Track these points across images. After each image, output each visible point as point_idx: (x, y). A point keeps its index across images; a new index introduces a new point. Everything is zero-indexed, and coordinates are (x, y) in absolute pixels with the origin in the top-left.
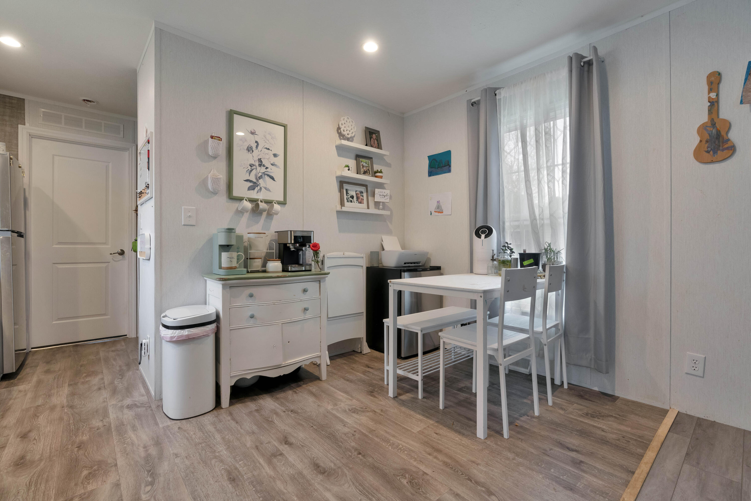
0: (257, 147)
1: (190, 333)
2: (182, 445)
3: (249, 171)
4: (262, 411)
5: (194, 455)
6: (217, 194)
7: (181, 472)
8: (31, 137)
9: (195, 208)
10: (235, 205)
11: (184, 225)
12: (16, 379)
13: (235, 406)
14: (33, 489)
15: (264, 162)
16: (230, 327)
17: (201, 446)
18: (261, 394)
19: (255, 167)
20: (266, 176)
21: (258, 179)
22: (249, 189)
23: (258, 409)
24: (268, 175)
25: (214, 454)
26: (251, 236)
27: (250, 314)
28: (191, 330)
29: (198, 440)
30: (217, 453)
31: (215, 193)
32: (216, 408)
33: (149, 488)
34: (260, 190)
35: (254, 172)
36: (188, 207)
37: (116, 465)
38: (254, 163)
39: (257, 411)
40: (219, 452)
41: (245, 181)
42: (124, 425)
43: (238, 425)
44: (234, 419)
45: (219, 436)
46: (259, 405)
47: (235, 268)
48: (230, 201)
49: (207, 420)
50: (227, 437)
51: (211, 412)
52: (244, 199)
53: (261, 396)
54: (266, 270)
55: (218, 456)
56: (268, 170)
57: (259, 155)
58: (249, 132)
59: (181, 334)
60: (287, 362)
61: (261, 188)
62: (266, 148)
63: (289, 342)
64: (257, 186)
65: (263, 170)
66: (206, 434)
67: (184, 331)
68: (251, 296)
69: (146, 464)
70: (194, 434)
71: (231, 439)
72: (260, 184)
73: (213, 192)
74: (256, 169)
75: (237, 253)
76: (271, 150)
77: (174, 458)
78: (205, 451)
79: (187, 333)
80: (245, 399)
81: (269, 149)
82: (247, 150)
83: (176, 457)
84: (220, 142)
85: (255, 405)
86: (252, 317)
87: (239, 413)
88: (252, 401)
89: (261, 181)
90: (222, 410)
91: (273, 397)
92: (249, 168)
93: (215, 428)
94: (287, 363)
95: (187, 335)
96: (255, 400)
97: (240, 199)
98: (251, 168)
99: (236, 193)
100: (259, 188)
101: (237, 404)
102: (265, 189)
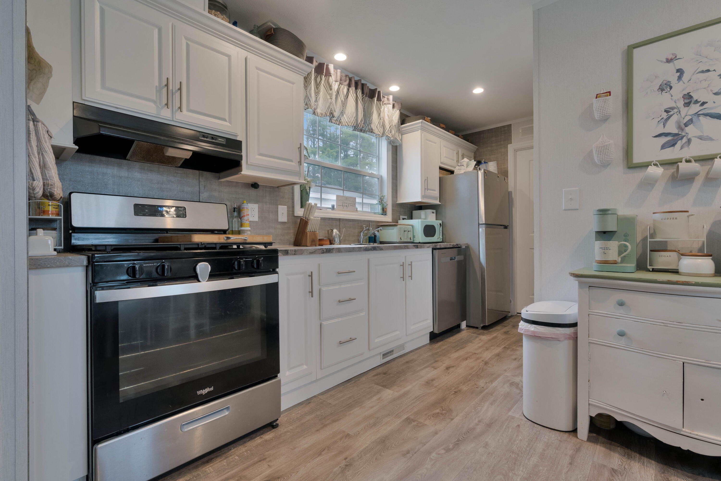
0: (680, 78)
1: (536, 330)
2: (501, 441)
3: (663, 120)
4: (620, 477)
5: (495, 458)
6: (608, 165)
7: (470, 461)
8: (515, 151)
9: (578, 188)
10: (639, 175)
11: (565, 210)
12: (487, 331)
13: (595, 445)
14: (414, 401)
15: (695, 96)
16: (590, 339)
17: (510, 455)
18: (649, 457)
19: (676, 110)
20: (701, 118)
21: (683, 126)
22: (663, 147)
23: (616, 470)
24: (706, 115)
25: (509, 472)
26: (657, 217)
27: (620, 328)
28: (537, 327)
29: (516, 448)
30: (513, 473)
31: (605, 165)
32: (572, 433)
33: (443, 452)
34: (687, 143)
35: (674, 119)
36: (568, 189)
37: (452, 419)
38: (673, 105)
39: (614, 471)
40: (515, 474)
41: (655, 137)
42: (492, 395)
43: (567, 467)
44: (572, 458)
45: (536, 460)
46: (626, 467)
47: (615, 262)
48: (630, 171)
49: (548, 438)
50: (541, 468)
51: (562, 433)
52: (652, 164)
53: (646, 460)
54: (678, 270)
55: (509, 475)
56: (705, 106)
57: (683, 90)
58: (661, 61)
59: (527, 328)
60: (696, 433)
61: (689, 141)
62: (702, 72)
63: (702, 400)
64: (680, 138)
65: (695, 108)
66: (528, 449)
67: (531, 326)
68: (621, 304)
69: (464, 434)
70: (521, 440)
71: (541, 474)
72: (687, 133)
73: (601, 164)
74: (678, 113)
75: (619, 242)
76: (714, 70)
77: (482, 446)
78: (507, 462)
79: (533, 329)
80: (619, 446)
81: (708, 71)
82: (660, 90)
83: (484, 447)
84: (609, 97)
85: (620, 463)
86: (622, 334)
87: (588, 456)
88: (624, 456)
89: (687, 129)
90: (575, 439)
91: (663, 473)
92: (665, 115)
93: (544, 450)
94: (697, 435)
95: (533, 332)
96: (629, 457)
97: (646, 165)
98: (668, 115)
99: (637, 159)
100: (685, 140)
101: (600, 446)
102: (701, 139)
